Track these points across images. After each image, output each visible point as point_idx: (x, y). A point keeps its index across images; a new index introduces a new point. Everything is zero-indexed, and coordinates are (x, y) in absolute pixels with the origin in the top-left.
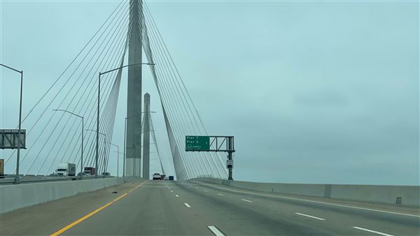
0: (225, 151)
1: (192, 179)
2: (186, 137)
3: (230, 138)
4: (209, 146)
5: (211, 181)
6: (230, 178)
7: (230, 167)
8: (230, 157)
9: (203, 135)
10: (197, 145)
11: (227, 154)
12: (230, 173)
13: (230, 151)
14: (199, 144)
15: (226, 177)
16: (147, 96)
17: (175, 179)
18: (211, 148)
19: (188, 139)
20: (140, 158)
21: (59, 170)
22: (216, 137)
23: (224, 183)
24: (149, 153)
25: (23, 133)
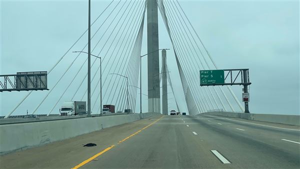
0: (240, 84)
2: (201, 71)
3: (245, 70)
4: (223, 79)
5: (221, 115)
6: (247, 111)
7: (246, 100)
8: (245, 90)
9: (217, 69)
10: (212, 79)
11: (242, 87)
12: (247, 106)
13: (246, 84)
14: (213, 78)
16: (164, 51)
17: (187, 114)
18: (226, 82)
19: (202, 73)
20: (159, 97)
21: (63, 109)
22: (231, 70)
23: (239, 116)
24: (167, 94)
25: (44, 74)
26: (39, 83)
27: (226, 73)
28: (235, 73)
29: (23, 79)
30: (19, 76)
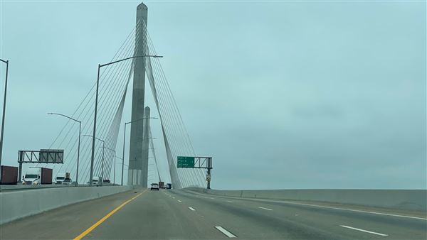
0: (205, 168)
1: (185, 189)
3: (209, 158)
4: (194, 164)
6: (209, 188)
7: (208, 179)
8: (209, 172)
9: (190, 156)
11: (207, 170)
12: (209, 184)
13: (209, 168)
14: (187, 162)
15: (206, 187)
16: (148, 109)
18: (195, 166)
19: (179, 158)
22: (199, 158)
23: (204, 191)
25: (62, 152)
26: (57, 158)
27: (196, 159)
29: (45, 154)
30: (42, 152)
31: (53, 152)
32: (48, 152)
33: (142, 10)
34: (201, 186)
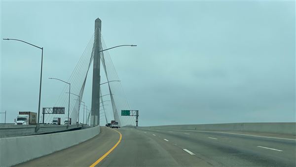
0: (135, 116)
3: (137, 111)
4: (130, 114)
5: (131, 127)
6: (137, 125)
7: (137, 121)
8: (137, 118)
9: (127, 110)
13: (137, 116)
14: (126, 113)
19: (122, 111)
23: (135, 127)
25: (64, 108)
26: (61, 111)
27: (131, 111)
28: (134, 112)
29: (55, 109)
31: (60, 108)
32: (57, 108)
33: (98, 22)
34: (133, 125)
